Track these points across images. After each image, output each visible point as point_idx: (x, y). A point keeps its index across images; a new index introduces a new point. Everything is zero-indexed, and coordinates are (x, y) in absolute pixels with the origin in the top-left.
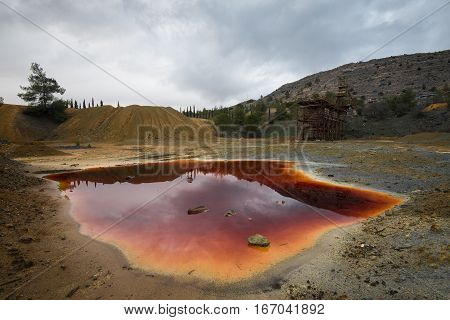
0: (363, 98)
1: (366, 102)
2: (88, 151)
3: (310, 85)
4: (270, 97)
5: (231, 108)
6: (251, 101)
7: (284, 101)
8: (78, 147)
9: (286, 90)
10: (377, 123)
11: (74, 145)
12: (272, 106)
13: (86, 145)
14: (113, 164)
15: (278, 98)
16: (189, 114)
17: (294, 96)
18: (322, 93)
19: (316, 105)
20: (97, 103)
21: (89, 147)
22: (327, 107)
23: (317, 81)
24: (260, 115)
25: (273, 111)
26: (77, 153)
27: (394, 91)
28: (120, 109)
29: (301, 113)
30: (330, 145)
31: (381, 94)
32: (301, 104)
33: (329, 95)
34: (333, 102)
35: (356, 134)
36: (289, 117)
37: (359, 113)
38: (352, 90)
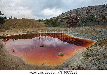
0: (82, 17)
1: (83, 18)
2: (11, 31)
3: (69, 13)
4: (59, 16)
5: (49, 19)
6: (54, 17)
7: (63, 17)
8: (8, 30)
9: (63, 14)
10: (85, 23)
11: (7, 29)
12: (60, 19)
13: (10, 29)
14: (18, 34)
15: (61, 17)
16: (38, 21)
17: (65, 16)
18: (72, 15)
19: (71, 18)
20: (13, 18)
21: (11, 30)
22: (73, 19)
23: (71, 12)
24: (57, 21)
25: (60, 20)
26: (8, 31)
27: (90, 15)
28: (19, 19)
29: (67, 20)
30: (74, 28)
31: (86, 16)
32: (67, 18)
33: (74, 16)
34: (75, 17)
35: (80, 26)
36: (64, 22)
37: (81, 21)
38: (79, 15)
